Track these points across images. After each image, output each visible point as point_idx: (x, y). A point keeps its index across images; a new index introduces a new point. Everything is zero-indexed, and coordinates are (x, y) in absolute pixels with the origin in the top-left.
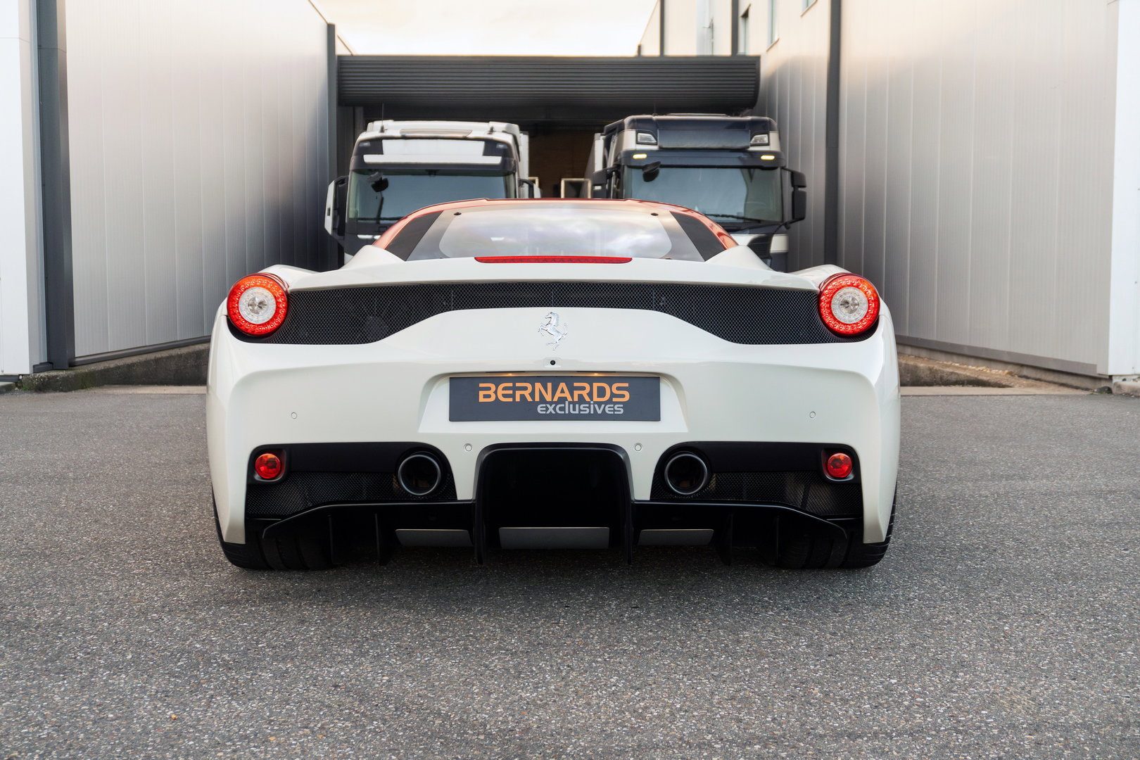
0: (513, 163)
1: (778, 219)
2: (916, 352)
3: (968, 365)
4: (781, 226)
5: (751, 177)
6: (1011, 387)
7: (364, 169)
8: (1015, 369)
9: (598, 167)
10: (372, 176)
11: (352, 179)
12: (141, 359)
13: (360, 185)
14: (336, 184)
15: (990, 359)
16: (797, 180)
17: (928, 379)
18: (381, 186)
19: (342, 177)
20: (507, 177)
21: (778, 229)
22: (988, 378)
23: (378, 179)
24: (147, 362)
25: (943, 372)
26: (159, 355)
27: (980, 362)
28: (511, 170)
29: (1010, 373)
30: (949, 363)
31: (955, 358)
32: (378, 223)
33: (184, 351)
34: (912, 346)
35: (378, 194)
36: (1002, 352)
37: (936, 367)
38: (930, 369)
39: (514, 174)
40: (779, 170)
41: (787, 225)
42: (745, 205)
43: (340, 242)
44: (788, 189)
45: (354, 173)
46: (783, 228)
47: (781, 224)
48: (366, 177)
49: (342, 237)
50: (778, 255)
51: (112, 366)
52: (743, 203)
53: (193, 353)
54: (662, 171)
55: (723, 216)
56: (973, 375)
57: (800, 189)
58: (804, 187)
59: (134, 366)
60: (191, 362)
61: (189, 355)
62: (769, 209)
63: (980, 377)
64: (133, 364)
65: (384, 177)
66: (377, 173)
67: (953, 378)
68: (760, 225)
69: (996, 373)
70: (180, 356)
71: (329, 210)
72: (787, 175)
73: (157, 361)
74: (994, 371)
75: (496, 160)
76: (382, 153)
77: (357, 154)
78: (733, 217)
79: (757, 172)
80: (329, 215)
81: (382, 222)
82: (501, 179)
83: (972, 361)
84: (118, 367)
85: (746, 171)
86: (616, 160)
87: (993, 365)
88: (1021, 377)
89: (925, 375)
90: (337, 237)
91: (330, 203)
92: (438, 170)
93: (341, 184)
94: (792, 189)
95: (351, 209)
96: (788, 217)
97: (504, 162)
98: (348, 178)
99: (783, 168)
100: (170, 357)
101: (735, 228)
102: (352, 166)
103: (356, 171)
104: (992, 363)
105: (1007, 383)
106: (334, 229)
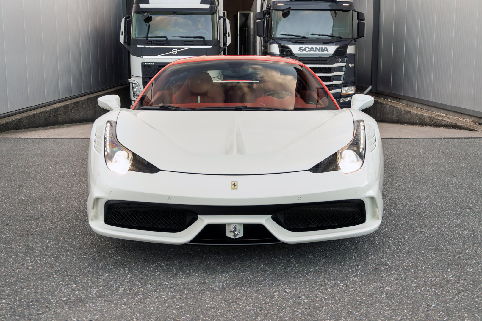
0: (216, 8)
1: (351, 37)
2: (420, 106)
3: (449, 115)
4: (352, 40)
5: (336, 14)
6: (476, 131)
7: (140, 11)
8: (476, 120)
9: (259, 10)
10: (144, 15)
11: (134, 16)
12: (25, 115)
13: (138, 19)
14: (125, 19)
15: (462, 113)
16: (360, 16)
17: (429, 122)
18: (148, 20)
19: (129, 15)
20: (212, 15)
21: (350, 42)
22: (463, 125)
23: (147, 17)
24: (29, 117)
25: (438, 119)
26: (35, 112)
27: (456, 114)
28: (214, 11)
29: (473, 121)
30: (439, 113)
31: (442, 111)
32: (147, 39)
33: (49, 108)
34: (418, 103)
35: (148, 24)
36: (469, 110)
37: (433, 116)
38: (430, 117)
39: (216, 13)
40: (351, 11)
41: (355, 40)
42: (333, 29)
43: (128, 49)
44: (356, 21)
45: (134, 13)
46: (353, 41)
47: (352, 39)
48: (141, 15)
49: (129, 46)
50: (351, 55)
51: (10, 121)
52: (332, 28)
53: (54, 109)
54: (292, 12)
55: (323, 35)
56: (454, 122)
57: (362, 21)
58: (364, 20)
59: (22, 119)
60: (53, 114)
61: (52, 110)
62: (346, 32)
63: (458, 124)
64: (21, 119)
65: (150, 15)
66: (146, 14)
67: (443, 123)
68: (341, 40)
69: (465, 121)
70: (47, 112)
71: (122, 32)
72: (355, 14)
73: (34, 115)
74: (464, 120)
75: (207, 6)
76: (149, 3)
77: (136, 4)
78: (328, 36)
79: (339, 13)
80: (122, 35)
81: (149, 39)
82: (210, 16)
83: (452, 113)
84: (13, 121)
85: (333, 12)
86: (268, 6)
87: (464, 116)
88: (479, 124)
89: (427, 120)
90: (126, 46)
91: (122, 29)
92: (178, 12)
93: (128, 19)
94: (358, 21)
95: (133, 32)
96: (356, 36)
97: (211, 8)
98: (131, 16)
99: (353, 10)
100: (42, 113)
101: (329, 42)
102: (133, 10)
103: (136, 12)
104: (463, 115)
105: (474, 128)
106: (124, 42)
